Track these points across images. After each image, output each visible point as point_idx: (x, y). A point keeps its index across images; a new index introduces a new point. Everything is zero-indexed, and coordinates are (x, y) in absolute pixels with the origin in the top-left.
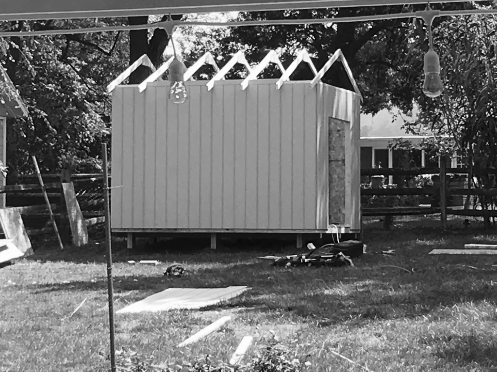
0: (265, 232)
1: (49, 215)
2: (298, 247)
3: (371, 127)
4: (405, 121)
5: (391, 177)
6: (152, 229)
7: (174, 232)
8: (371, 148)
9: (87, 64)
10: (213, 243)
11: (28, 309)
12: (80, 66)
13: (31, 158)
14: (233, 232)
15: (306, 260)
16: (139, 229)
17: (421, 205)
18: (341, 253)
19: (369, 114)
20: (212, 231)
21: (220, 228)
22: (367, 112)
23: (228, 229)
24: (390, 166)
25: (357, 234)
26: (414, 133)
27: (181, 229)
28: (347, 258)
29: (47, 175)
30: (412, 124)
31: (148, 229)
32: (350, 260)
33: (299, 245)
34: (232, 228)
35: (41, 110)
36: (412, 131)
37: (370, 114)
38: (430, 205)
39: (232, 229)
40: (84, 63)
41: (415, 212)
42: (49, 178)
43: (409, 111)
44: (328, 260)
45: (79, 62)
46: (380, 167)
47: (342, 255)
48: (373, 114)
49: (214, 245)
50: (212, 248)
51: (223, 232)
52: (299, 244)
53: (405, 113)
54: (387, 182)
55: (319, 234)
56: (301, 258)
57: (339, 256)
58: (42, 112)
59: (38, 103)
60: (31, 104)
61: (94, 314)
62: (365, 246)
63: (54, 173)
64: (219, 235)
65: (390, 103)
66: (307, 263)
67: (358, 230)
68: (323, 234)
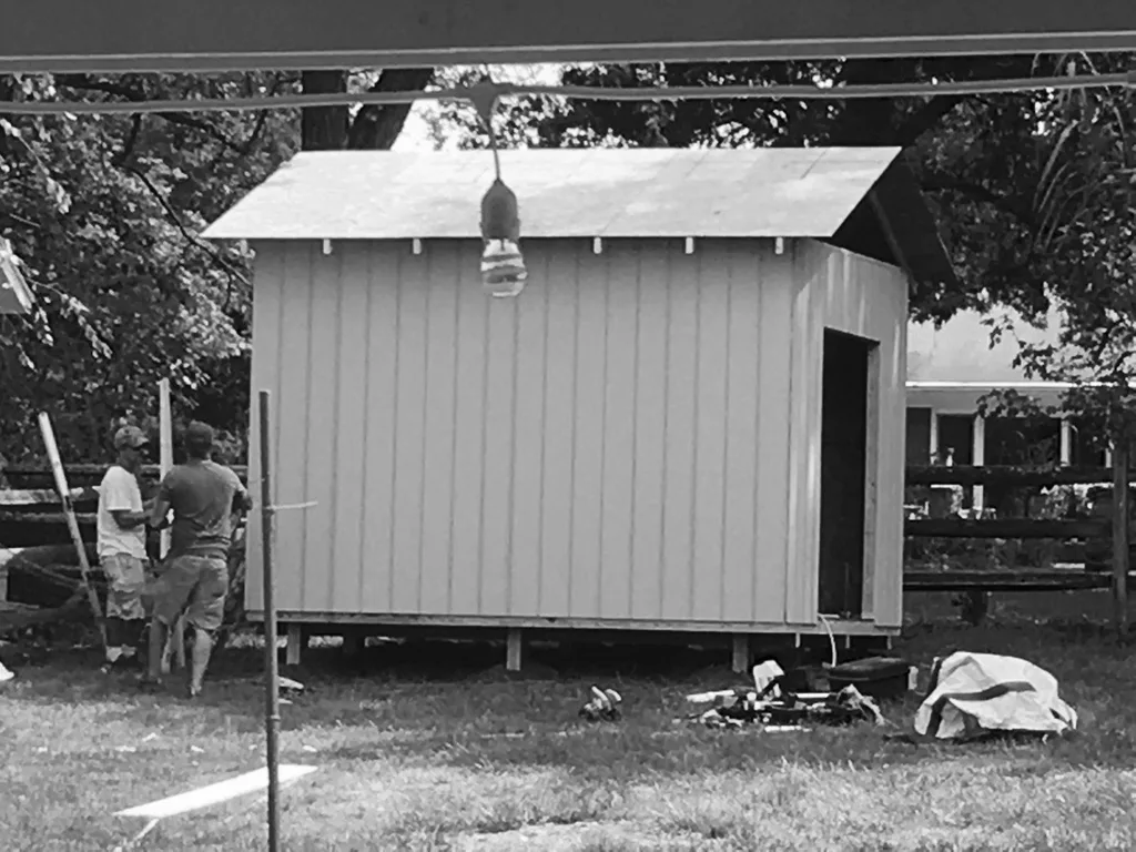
0: (651, 627)
1: (79, 572)
2: (736, 669)
3: (931, 356)
4: (1022, 344)
5: (978, 490)
6: (352, 615)
7: (412, 622)
8: (928, 411)
9: (185, 176)
10: (514, 655)
11: (26, 819)
12: (170, 180)
13: (35, 419)
14: (567, 626)
15: (758, 706)
16: (318, 614)
17: (1058, 566)
18: (851, 689)
19: (926, 322)
20: (511, 623)
21: (534, 615)
22: (921, 319)
23: (552, 620)
24: (979, 460)
25: (893, 637)
26: (1045, 376)
27: (430, 617)
28: (867, 701)
29: (78, 466)
30: (1040, 353)
31: (342, 614)
32: (875, 708)
33: (738, 666)
34: (566, 615)
35: (71, 295)
36: (1042, 370)
37: (930, 324)
38: (1082, 566)
39: (562, 619)
40: (179, 174)
41: (1043, 582)
42: (82, 474)
43: (1039, 314)
44: (815, 706)
45: (164, 170)
46: (949, 462)
47: (853, 694)
48: (938, 324)
49: (514, 661)
50: (509, 666)
51: (537, 625)
52: (740, 662)
53: (1029, 318)
54: (967, 502)
55: (794, 635)
56: (745, 698)
57: (846, 697)
58: (73, 301)
59: (60, 276)
60: (42, 279)
61: (201, 835)
62: (914, 670)
63: (95, 462)
64: (528, 634)
65: (984, 294)
66: (760, 712)
67: (896, 628)
68: (802, 636)
